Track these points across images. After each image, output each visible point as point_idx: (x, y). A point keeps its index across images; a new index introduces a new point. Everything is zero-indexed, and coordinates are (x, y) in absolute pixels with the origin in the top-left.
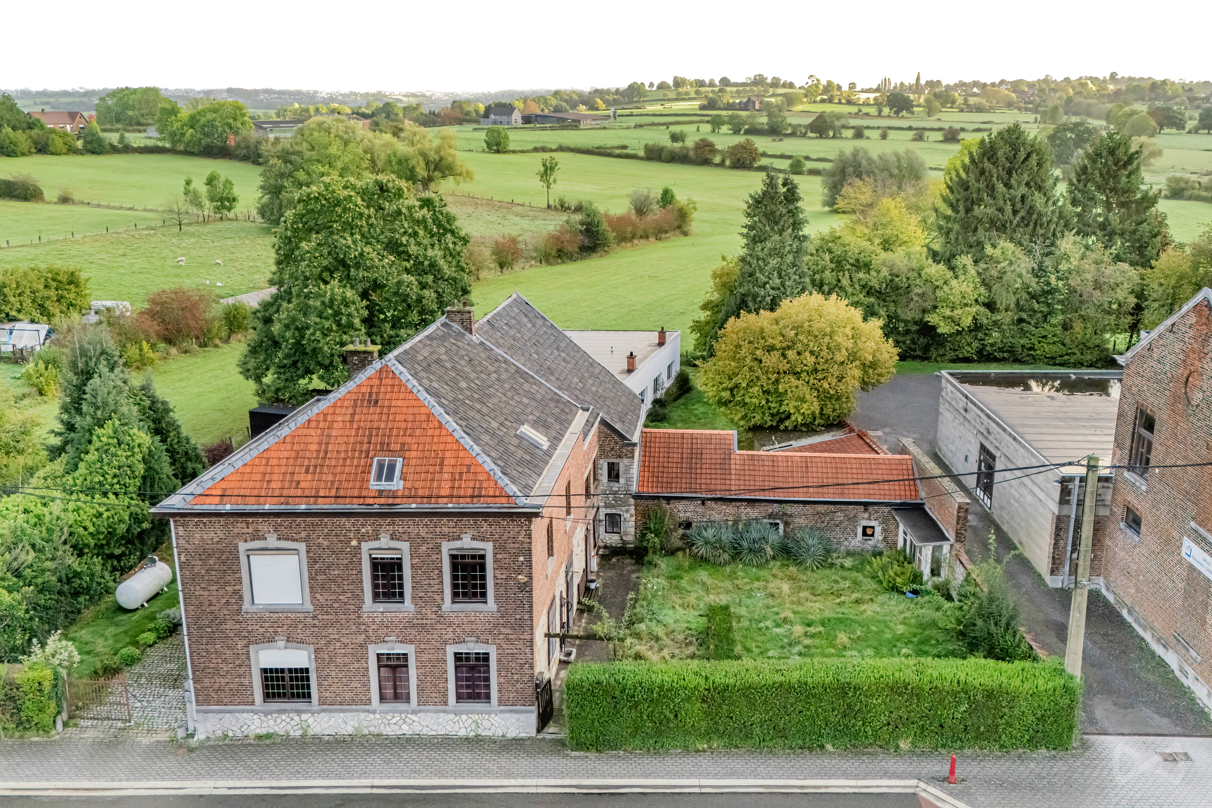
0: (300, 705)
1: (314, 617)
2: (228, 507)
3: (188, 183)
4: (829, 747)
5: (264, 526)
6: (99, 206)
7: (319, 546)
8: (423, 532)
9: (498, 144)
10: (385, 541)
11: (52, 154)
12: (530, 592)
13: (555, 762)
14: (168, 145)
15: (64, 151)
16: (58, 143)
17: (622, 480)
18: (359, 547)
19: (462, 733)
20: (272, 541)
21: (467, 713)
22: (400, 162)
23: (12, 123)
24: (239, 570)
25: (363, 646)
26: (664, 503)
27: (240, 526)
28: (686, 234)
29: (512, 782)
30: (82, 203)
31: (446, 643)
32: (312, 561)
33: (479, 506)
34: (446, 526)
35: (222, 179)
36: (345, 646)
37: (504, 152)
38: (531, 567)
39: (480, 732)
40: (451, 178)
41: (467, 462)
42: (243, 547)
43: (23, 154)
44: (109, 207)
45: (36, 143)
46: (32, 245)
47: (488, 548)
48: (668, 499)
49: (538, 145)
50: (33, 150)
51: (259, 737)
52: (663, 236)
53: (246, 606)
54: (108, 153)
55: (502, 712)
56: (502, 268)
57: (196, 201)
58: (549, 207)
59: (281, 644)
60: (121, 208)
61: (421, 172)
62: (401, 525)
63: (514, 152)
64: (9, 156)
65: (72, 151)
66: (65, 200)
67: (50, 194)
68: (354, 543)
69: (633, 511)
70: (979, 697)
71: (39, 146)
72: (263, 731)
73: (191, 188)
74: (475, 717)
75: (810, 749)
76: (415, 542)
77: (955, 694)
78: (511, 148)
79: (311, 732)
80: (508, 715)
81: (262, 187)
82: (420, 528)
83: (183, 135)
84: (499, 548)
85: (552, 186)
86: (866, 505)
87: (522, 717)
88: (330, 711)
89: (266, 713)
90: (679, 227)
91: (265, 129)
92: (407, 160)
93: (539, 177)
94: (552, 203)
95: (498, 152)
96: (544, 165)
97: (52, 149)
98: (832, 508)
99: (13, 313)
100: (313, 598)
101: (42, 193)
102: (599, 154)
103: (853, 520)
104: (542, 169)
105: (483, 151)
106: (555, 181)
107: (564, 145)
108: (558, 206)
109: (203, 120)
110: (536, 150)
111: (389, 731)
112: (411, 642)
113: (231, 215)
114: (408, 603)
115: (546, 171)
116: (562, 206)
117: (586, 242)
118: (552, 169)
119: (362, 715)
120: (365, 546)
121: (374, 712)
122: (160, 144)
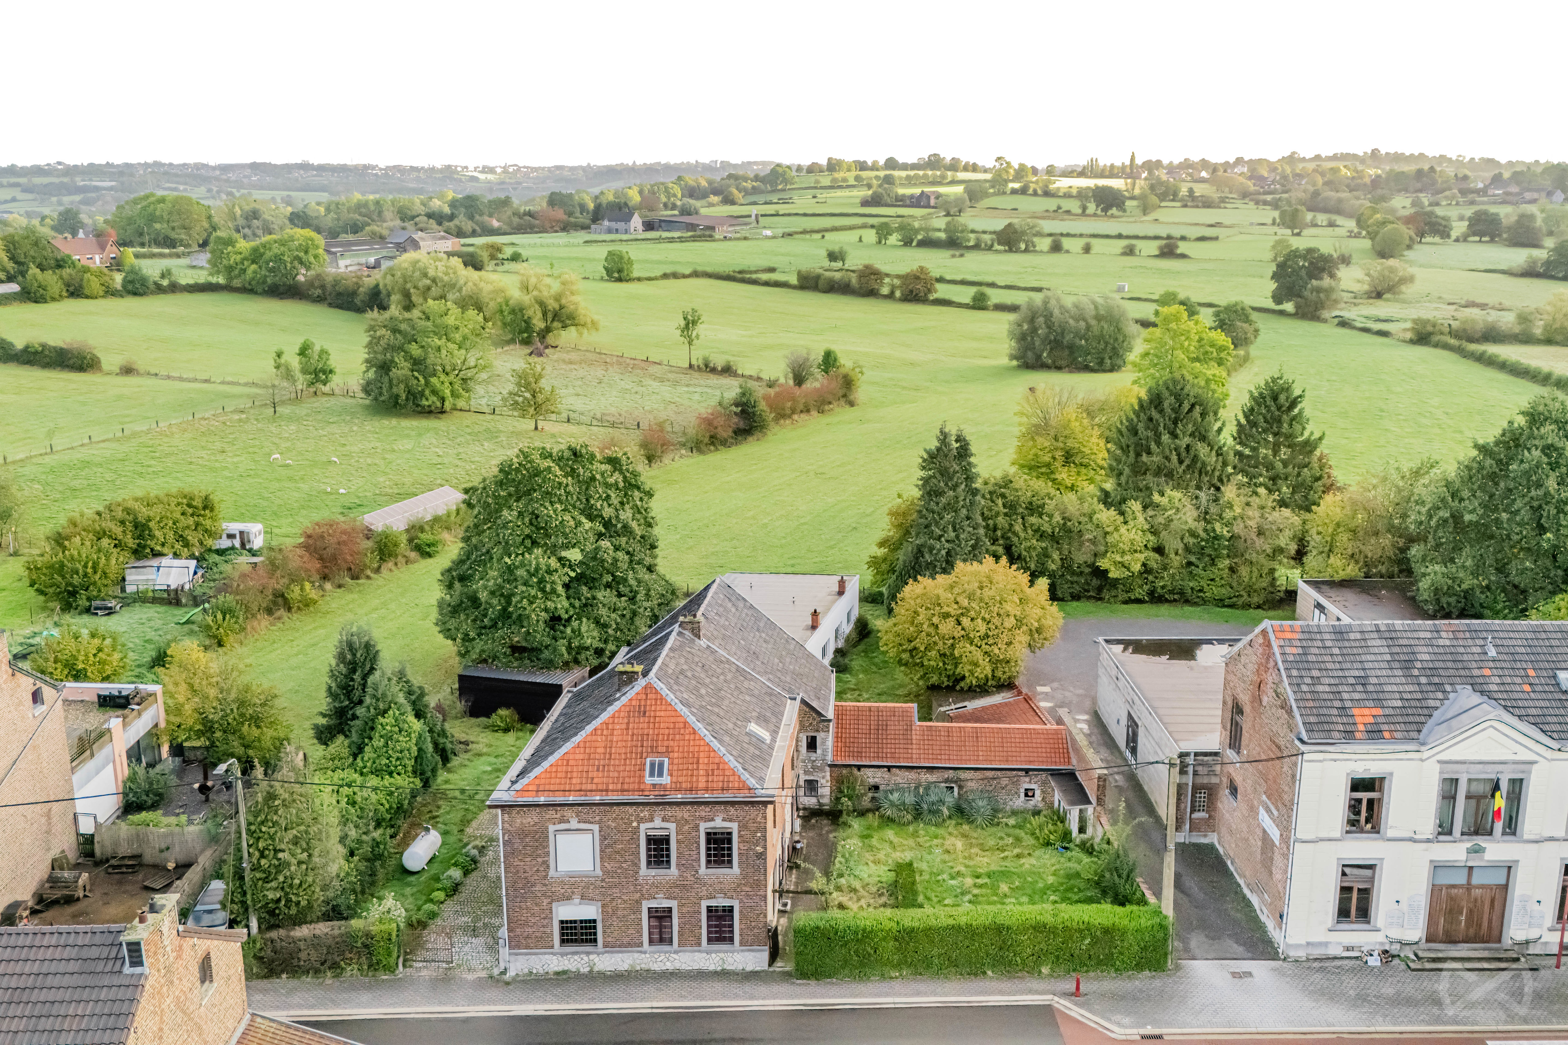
0: (588, 948)
1: (603, 880)
2: (542, 799)
3: (279, 355)
4: (989, 973)
5: (568, 813)
6: (169, 377)
7: (608, 827)
8: (686, 815)
9: (620, 271)
10: (658, 822)
11: (87, 297)
12: (765, 859)
13: (784, 988)
14: (221, 280)
15: (101, 293)
16: (94, 285)
17: (819, 751)
18: (638, 827)
19: (712, 968)
20: (574, 824)
21: (716, 952)
22: (513, 312)
23: (38, 260)
24: (548, 846)
25: (638, 902)
26: (855, 771)
27: (551, 813)
28: (852, 404)
29: (756, 1002)
30: (149, 374)
31: (701, 898)
32: (603, 838)
33: (727, 796)
34: (703, 811)
35: (317, 348)
36: (625, 902)
37: (627, 281)
38: (766, 840)
39: (725, 967)
40: (573, 328)
41: (717, 760)
42: (552, 828)
43: (53, 299)
44: (181, 379)
45: (68, 285)
46: (115, 439)
47: (734, 827)
48: (859, 767)
49: (669, 270)
50: (65, 294)
51: (557, 973)
52: (826, 407)
53: (552, 873)
54: (152, 293)
55: (742, 951)
56: (650, 461)
57: (288, 375)
58: (691, 366)
59: (577, 901)
60: (195, 380)
61: (539, 324)
62: (670, 812)
63: (639, 279)
64: (36, 302)
65: (110, 292)
66: (128, 370)
67: (108, 362)
68: (635, 824)
69: (828, 778)
70: (1098, 933)
71: (71, 289)
72: (560, 969)
73: (283, 361)
74: (722, 955)
75: (976, 975)
76: (680, 823)
77: (1080, 931)
78: (635, 274)
79: (596, 969)
80: (747, 954)
81: (367, 361)
82: (684, 813)
83: (244, 271)
84: (743, 827)
85: (695, 342)
86: (1027, 771)
87: (758, 954)
88: (612, 952)
89: (563, 955)
90: (845, 396)
91: (335, 253)
92: (521, 310)
93: (679, 332)
94: (694, 362)
95: (620, 280)
96: (685, 319)
97: (87, 291)
98: (999, 773)
99: (158, 548)
100: (602, 866)
101: (100, 362)
103: (1016, 784)
104: (683, 323)
105: (602, 279)
106: (698, 337)
107: (700, 269)
108: (702, 366)
109: (268, 254)
110: (665, 276)
111: (656, 967)
112: (675, 898)
113: (326, 389)
114: (674, 870)
115: (687, 325)
116: (706, 366)
117: (742, 425)
118: (694, 323)
119: (636, 955)
120: (643, 827)
121: (645, 953)
122: (214, 280)
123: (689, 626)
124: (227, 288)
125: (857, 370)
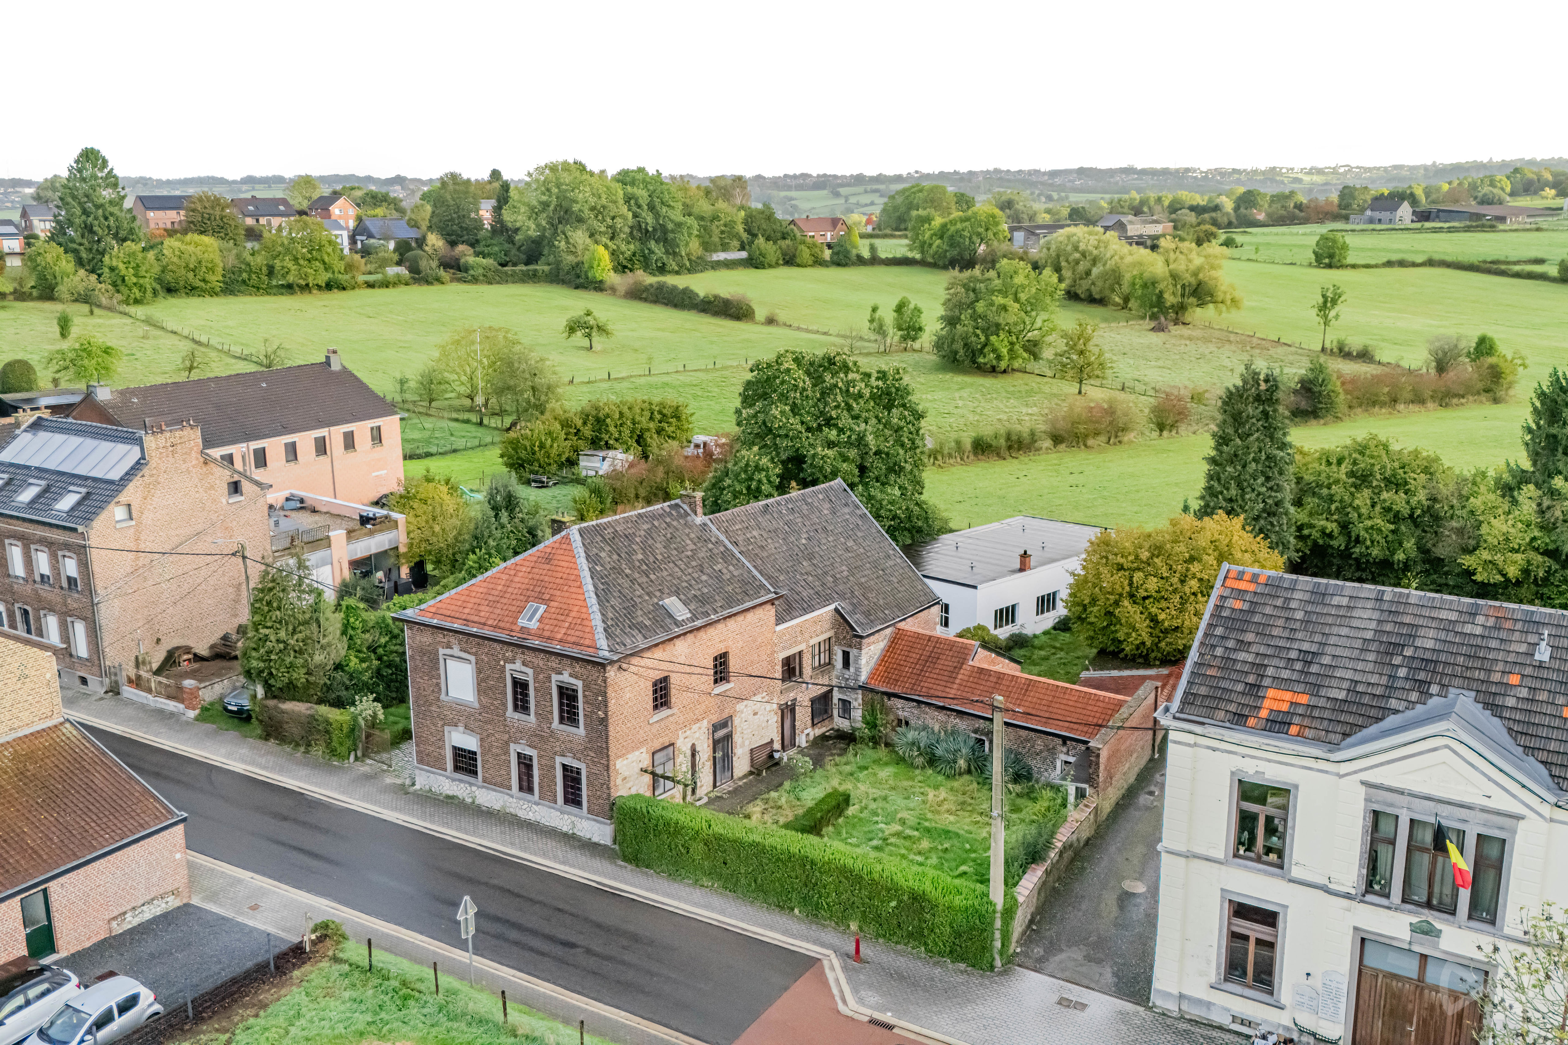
0: (471, 780)
1: (480, 714)
2: (435, 621)
3: (874, 310)
4: (796, 911)
5: (453, 640)
6: (798, 329)
7: (483, 660)
8: (541, 663)
9: (1331, 256)
10: (518, 666)
11: (799, 266)
12: (606, 726)
13: (605, 865)
14: (918, 256)
15: (810, 262)
16: (805, 254)
17: (852, 669)
18: (504, 667)
19: (565, 829)
20: (456, 651)
21: (569, 814)
22: (1145, 286)
23: (768, 233)
24: (438, 669)
25: (507, 743)
26: (885, 699)
27: (440, 637)
28: (1496, 401)
30: (785, 325)
31: (555, 753)
32: (479, 671)
33: (574, 651)
34: (554, 663)
35: (912, 306)
36: (498, 740)
37: (1338, 268)
38: (606, 706)
39: (575, 831)
40: (1211, 306)
42: (442, 651)
43: (770, 266)
44: (807, 331)
45: (784, 254)
47: (579, 684)
48: (890, 695)
50: (781, 262)
51: (448, 797)
52: (1455, 401)
53: (443, 696)
54: (854, 264)
55: (588, 819)
56: (1161, 431)
57: (880, 330)
58: (1323, 350)
59: (461, 729)
60: (818, 332)
61: (1170, 299)
62: (529, 657)
63: (1354, 266)
64: (757, 268)
65: (819, 262)
66: (771, 321)
67: (761, 314)
68: (502, 663)
69: (860, 701)
71: (787, 258)
72: (450, 793)
73: (877, 315)
74: (573, 818)
75: (782, 908)
76: (537, 671)
78: (1350, 260)
79: (477, 802)
80: (593, 823)
81: (942, 318)
82: (539, 660)
83: (930, 245)
84: (586, 687)
85: (1333, 322)
86: (1065, 739)
87: (602, 826)
88: (488, 788)
89: (454, 780)
90: (1489, 390)
92: (1154, 284)
93: (1315, 311)
94: (1328, 345)
95: (1330, 266)
96: (1323, 296)
97: (798, 260)
98: (1032, 734)
99: (611, 442)
100: (479, 699)
101: (753, 312)
102: (1489, 272)
103: (1052, 751)
104: (1321, 300)
105: (1310, 265)
107: (1437, 257)
108: (1335, 350)
109: (953, 229)
110: (1389, 264)
111: (522, 814)
112: (535, 747)
113: (917, 345)
114: (532, 718)
115: (1325, 302)
116: (1341, 350)
117: (1304, 405)
118: (1334, 302)
119: (506, 797)
120: (509, 666)
121: (512, 797)
122: (910, 255)
123: (687, 500)
124: (922, 263)
125: (1519, 362)
